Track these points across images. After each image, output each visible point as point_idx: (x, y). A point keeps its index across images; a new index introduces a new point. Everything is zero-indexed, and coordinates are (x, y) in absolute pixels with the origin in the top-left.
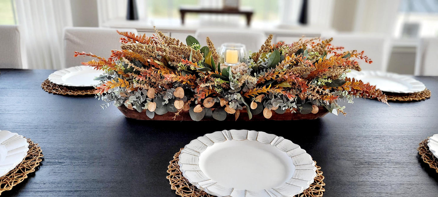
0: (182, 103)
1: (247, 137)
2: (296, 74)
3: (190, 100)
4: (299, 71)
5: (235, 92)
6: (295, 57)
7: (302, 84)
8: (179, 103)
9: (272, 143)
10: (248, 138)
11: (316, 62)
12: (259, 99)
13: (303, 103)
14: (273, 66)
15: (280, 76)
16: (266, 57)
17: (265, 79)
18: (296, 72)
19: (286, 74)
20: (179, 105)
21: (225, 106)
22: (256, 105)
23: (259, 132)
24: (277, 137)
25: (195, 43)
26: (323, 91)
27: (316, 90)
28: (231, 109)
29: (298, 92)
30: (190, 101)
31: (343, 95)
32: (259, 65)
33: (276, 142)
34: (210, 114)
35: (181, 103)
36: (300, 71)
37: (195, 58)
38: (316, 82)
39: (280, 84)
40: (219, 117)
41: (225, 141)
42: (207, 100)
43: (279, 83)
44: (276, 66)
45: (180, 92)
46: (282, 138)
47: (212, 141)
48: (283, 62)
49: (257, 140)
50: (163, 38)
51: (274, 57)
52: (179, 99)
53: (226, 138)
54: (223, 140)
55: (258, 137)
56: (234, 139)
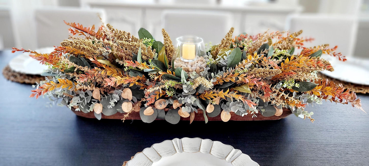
0: (130, 104)
1: (200, 149)
2: (258, 78)
3: (140, 100)
4: (262, 74)
5: (189, 95)
6: (258, 57)
7: (265, 88)
8: (128, 105)
9: (227, 159)
10: (201, 151)
11: (282, 62)
12: (217, 101)
13: (265, 106)
14: (233, 65)
15: (240, 78)
16: (226, 55)
17: (223, 80)
18: (258, 74)
19: (248, 77)
20: (127, 108)
21: (178, 108)
22: (213, 108)
23: (214, 142)
24: (234, 150)
25: (146, 38)
26: (288, 97)
27: (281, 95)
28: (185, 113)
29: (260, 96)
30: (140, 102)
31: (312, 100)
32: (218, 62)
33: (232, 157)
34: (162, 115)
35: (129, 106)
36: (264, 73)
37: (145, 55)
38: (281, 84)
39: (239, 88)
40: (173, 120)
41: (175, 154)
42: (158, 102)
43: (239, 86)
44: (237, 66)
45: (128, 94)
46: (240, 151)
47: (159, 154)
48: (244, 61)
49: (211, 153)
50: (112, 30)
51: (235, 55)
52: (127, 100)
53: (176, 150)
54: (172, 152)
55: (212, 149)
56: (184, 150)
